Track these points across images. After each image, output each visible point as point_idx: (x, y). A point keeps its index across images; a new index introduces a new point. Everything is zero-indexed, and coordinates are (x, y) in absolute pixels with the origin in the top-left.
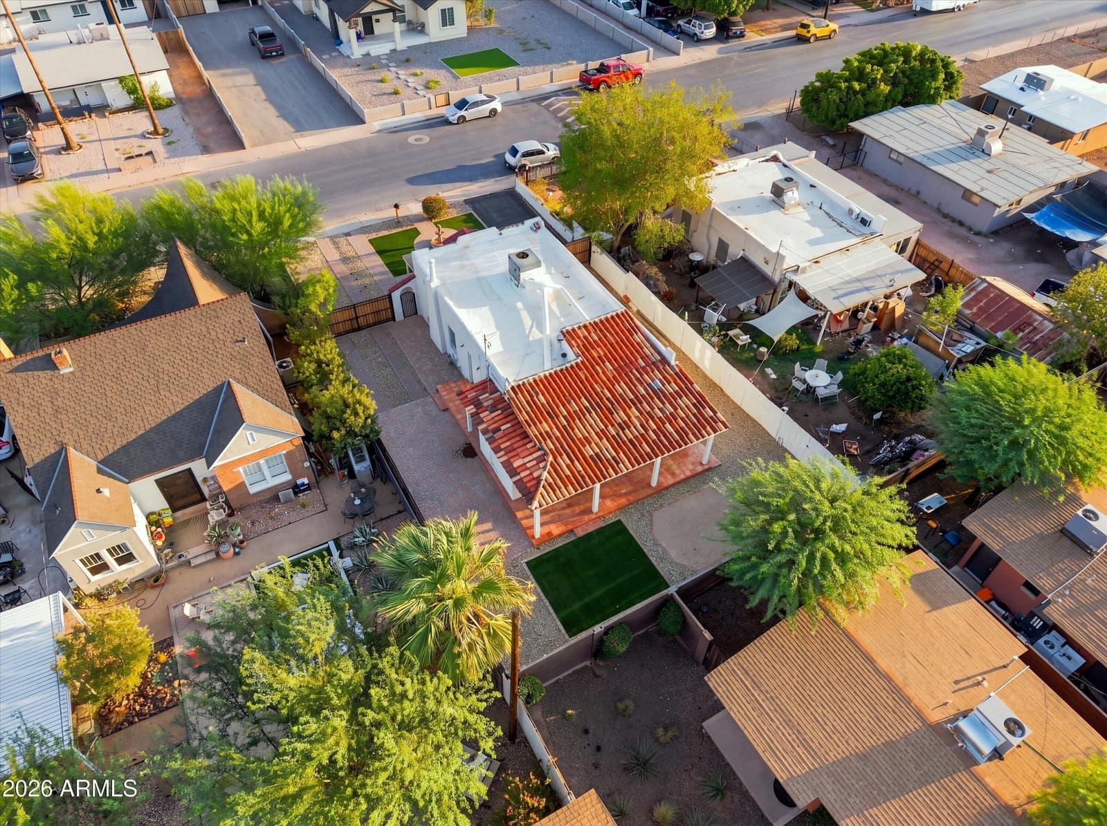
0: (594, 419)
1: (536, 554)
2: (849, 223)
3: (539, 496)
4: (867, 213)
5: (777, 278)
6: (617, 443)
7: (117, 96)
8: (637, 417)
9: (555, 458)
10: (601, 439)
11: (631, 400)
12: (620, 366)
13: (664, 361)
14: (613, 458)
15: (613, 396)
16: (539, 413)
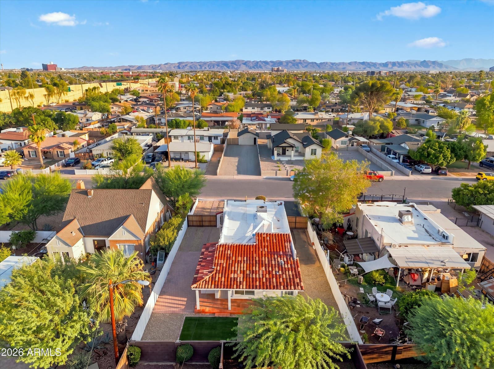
0: (244, 266)
1: (193, 315)
2: (436, 236)
3: (198, 283)
4: (447, 233)
5: (381, 247)
6: (246, 277)
7: (192, 157)
8: (263, 271)
9: (216, 273)
10: (240, 273)
11: (265, 264)
12: (271, 251)
13: (292, 256)
14: (240, 282)
15: (259, 260)
16: (223, 256)
